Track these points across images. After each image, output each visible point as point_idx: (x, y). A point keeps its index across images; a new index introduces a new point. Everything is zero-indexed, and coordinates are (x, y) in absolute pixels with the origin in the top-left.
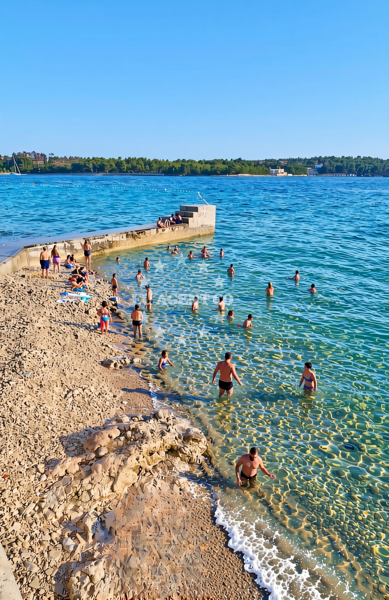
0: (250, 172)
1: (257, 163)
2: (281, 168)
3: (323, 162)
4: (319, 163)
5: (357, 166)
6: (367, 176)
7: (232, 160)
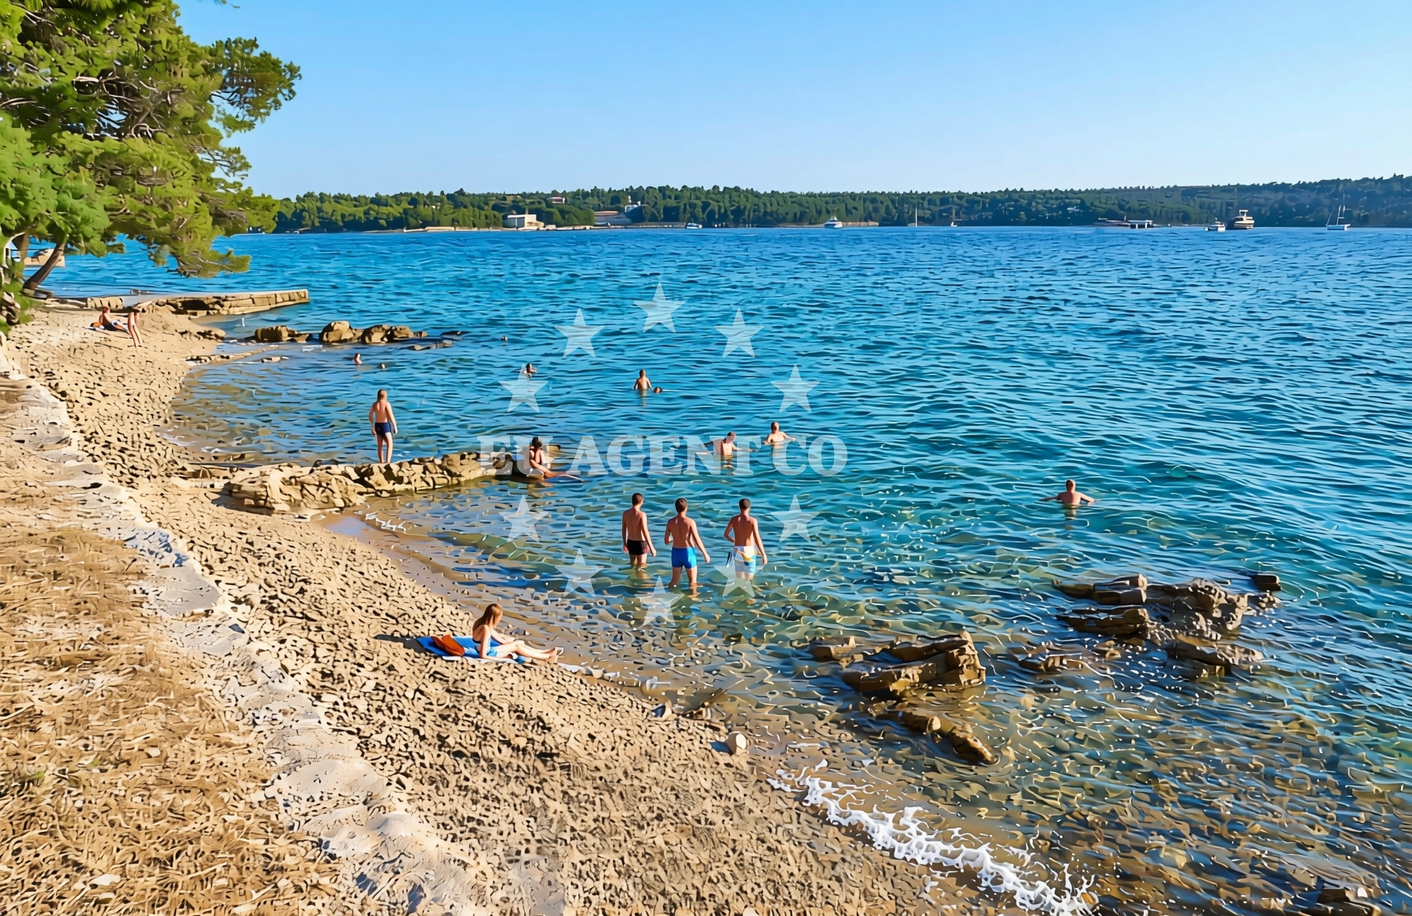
0: (454, 222)
2: (530, 213)
3: (643, 198)
4: (634, 199)
5: (705, 205)
6: (727, 226)
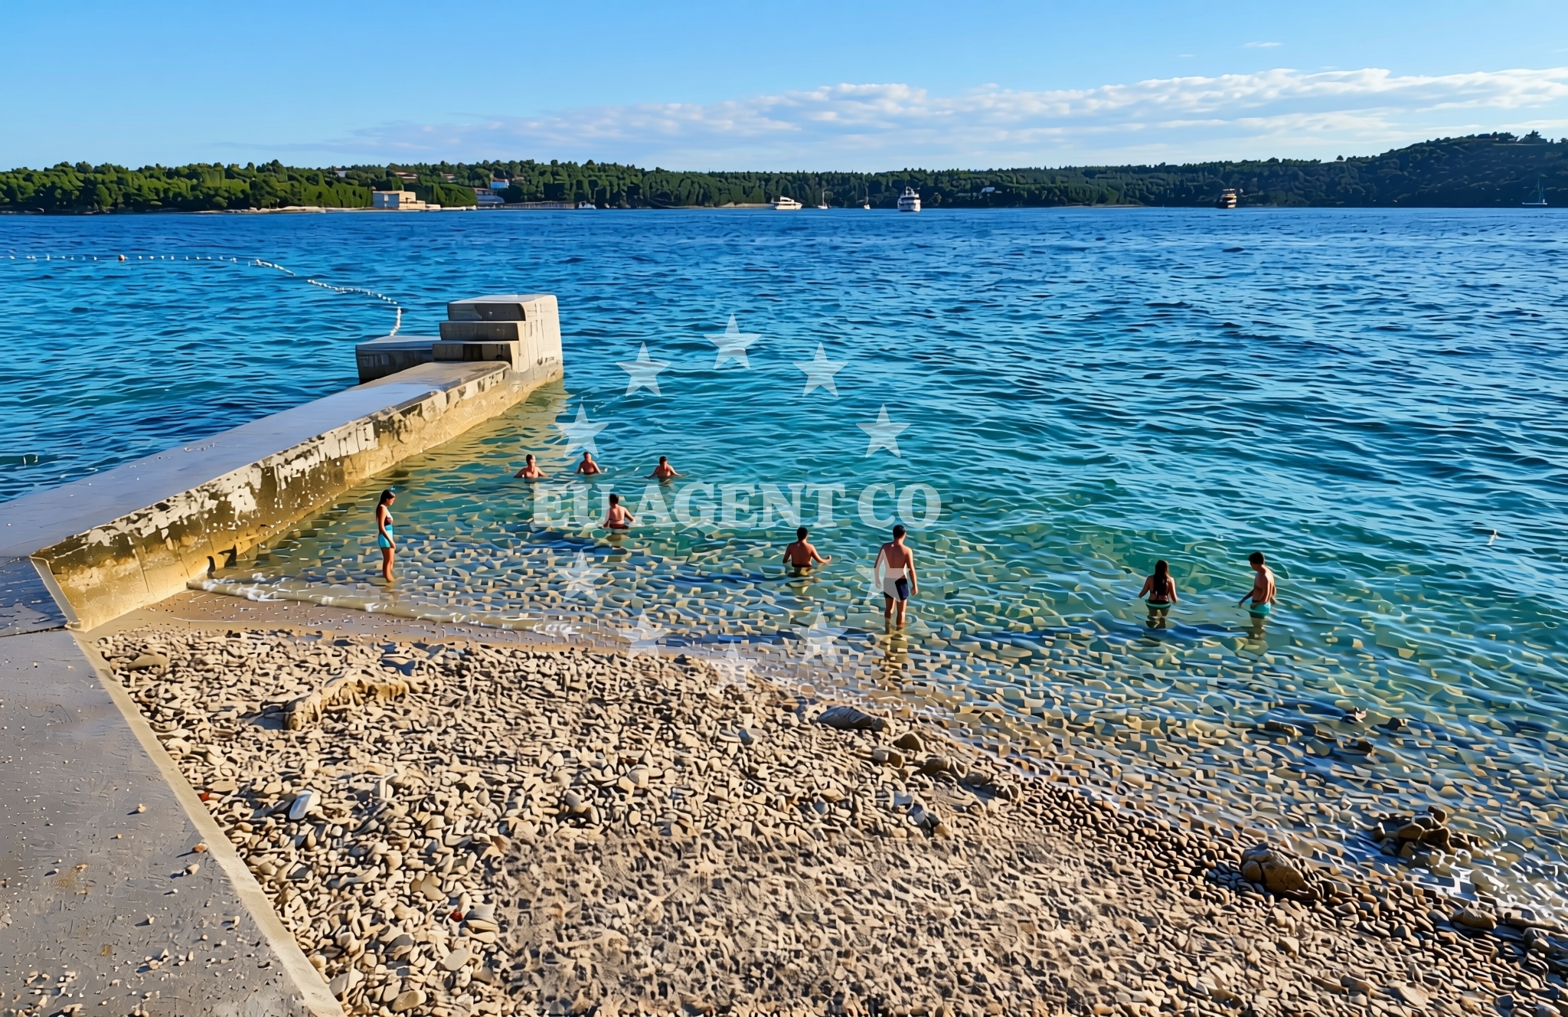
0: (319, 200)
1: (330, 176)
2: (405, 189)
3: (510, 176)
4: (499, 175)
7: (250, 164)
